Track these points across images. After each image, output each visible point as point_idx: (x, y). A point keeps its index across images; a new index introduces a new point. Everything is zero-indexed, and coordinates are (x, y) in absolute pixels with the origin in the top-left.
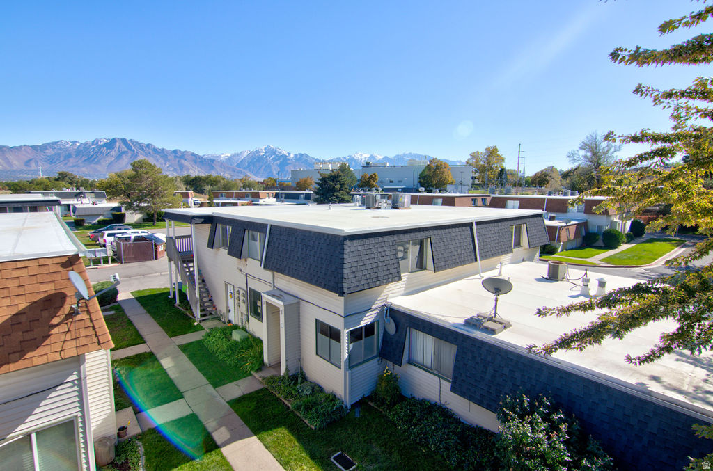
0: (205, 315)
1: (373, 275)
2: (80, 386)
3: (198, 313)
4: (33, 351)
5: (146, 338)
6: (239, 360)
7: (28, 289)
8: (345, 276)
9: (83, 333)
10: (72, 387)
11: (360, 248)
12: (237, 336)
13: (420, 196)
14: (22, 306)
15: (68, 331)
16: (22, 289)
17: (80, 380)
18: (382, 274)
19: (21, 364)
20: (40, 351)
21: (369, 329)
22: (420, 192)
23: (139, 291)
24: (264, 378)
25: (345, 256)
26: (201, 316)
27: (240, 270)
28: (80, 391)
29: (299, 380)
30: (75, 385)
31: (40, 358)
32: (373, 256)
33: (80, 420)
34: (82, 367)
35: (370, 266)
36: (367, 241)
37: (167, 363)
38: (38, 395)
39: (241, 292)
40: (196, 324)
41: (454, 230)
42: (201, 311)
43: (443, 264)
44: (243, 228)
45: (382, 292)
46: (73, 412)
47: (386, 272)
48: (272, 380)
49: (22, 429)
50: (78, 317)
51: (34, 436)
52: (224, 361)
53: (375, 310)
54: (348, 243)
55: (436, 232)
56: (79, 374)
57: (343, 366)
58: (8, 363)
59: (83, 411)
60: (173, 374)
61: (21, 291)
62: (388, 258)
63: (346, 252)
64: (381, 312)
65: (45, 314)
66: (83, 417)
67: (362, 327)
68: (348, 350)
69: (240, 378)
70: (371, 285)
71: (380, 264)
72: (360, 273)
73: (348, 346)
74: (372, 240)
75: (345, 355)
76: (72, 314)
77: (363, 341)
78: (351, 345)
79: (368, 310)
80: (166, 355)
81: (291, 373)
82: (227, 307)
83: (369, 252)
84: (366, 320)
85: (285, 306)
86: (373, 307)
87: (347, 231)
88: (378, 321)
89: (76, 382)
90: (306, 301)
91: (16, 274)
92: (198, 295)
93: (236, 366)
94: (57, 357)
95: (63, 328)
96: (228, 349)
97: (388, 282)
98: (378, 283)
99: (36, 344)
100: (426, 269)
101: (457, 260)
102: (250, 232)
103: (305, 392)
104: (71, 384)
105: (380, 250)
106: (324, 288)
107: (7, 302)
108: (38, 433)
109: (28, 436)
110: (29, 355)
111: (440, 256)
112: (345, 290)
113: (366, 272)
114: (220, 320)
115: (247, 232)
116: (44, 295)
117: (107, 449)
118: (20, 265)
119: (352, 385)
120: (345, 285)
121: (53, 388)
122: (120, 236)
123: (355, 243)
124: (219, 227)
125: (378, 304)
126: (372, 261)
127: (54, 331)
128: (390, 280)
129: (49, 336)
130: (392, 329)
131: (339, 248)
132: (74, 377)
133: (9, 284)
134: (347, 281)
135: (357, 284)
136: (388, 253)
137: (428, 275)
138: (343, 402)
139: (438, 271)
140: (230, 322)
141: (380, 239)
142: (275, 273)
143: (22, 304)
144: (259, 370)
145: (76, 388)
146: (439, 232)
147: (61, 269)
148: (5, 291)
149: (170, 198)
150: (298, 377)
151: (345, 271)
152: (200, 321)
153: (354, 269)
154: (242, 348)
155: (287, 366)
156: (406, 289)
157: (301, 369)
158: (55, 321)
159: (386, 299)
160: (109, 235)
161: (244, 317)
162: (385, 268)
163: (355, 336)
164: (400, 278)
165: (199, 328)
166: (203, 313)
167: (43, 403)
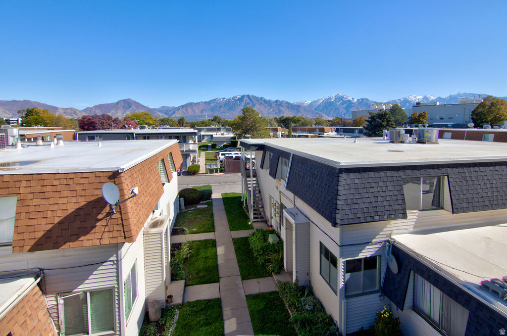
0: (257, 218)
1: (371, 209)
2: (117, 265)
3: (252, 216)
4: (85, 235)
5: (217, 228)
6: (266, 261)
7: (88, 192)
8: (339, 207)
9: (116, 228)
10: (112, 265)
11: (357, 181)
12: (271, 239)
13: (468, 132)
14: (83, 204)
15: (107, 225)
16: (84, 192)
17: (117, 261)
18: (382, 209)
19: (76, 243)
20: (88, 236)
21: (370, 262)
22: (468, 127)
23: (226, 194)
24: (279, 282)
25: (340, 188)
26: (254, 218)
27: (277, 187)
28: (117, 269)
29: (306, 293)
30: (114, 264)
31: (88, 242)
32: (372, 190)
33: (116, 290)
34: (119, 252)
35: (368, 200)
36: (366, 175)
37: (220, 250)
38: (93, 265)
39: (277, 205)
40: (250, 223)
41: (482, 169)
42: (254, 214)
43: (465, 205)
45: (385, 227)
46: (111, 283)
47: (388, 208)
48: (285, 286)
49: (82, 287)
50: (114, 216)
51: (88, 294)
52: (257, 259)
53: (376, 243)
54: (344, 176)
55: (456, 170)
56: (117, 257)
57: (338, 294)
58: (70, 242)
59: (118, 284)
60: (220, 261)
61: (83, 193)
62: (391, 193)
63: (340, 183)
64: (383, 247)
65: (95, 211)
66: (118, 288)
67: (360, 260)
68: (344, 279)
69: (262, 276)
70: (368, 219)
71: (380, 199)
72: (356, 206)
73: (344, 276)
74: (372, 174)
75: (341, 284)
76: (110, 214)
77: (362, 273)
78: (348, 275)
79: (368, 243)
80: (222, 244)
81: (300, 284)
82: (271, 214)
83: (368, 186)
84: (366, 253)
85: (296, 224)
86: (374, 240)
87: (343, 164)
88: (380, 256)
89: (115, 262)
90: (314, 223)
91: (82, 181)
92: (252, 203)
93: (263, 265)
94: (98, 242)
95: (104, 222)
96: (261, 249)
97: (390, 218)
98: (377, 218)
99: (86, 230)
100: (442, 208)
101: (487, 203)
102: (283, 159)
103: (307, 307)
104: (112, 263)
105: (381, 184)
106: (322, 215)
107: (74, 200)
108: (93, 293)
109: (85, 293)
110: (82, 238)
111: (462, 196)
112: (338, 221)
113: (363, 206)
114: (267, 223)
115: (280, 158)
116: (96, 198)
117: (154, 310)
118: (85, 175)
119: (348, 314)
120: (338, 216)
121: (101, 263)
122: (227, 155)
123: (352, 176)
124: (268, 153)
125: (381, 238)
126: (370, 195)
127: (99, 224)
128: (393, 216)
129: (95, 227)
130: (394, 268)
131: (335, 179)
132: (114, 258)
133: (78, 188)
134: (341, 212)
135: (351, 216)
136: (390, 188)
137: (444, 215)
139: (458, 212)
140: (271, 226)
141: (382, 174)
142: (296, 197)
143: (83, 202)
144: (278, 273)
145: (115, 266)
146: (460, 170)
147: (108, 180)
148: (75, 192)
149: (262, 132)
150: (305, 289)
151: (339, 202)
152: (253, 222)
153: (349, 202)
154: (271, 251)
155: (297, 277)
156: (415, 227)
157: (310, 282)
158: (100, 217)
159: (390, 234)
160: (222, 155)
161: (278, 225)
162: (386, 204)
163: (352, 267)
164: (405, 216)
165: (250, 227)
166: (255, 216)
167: (95, 272)
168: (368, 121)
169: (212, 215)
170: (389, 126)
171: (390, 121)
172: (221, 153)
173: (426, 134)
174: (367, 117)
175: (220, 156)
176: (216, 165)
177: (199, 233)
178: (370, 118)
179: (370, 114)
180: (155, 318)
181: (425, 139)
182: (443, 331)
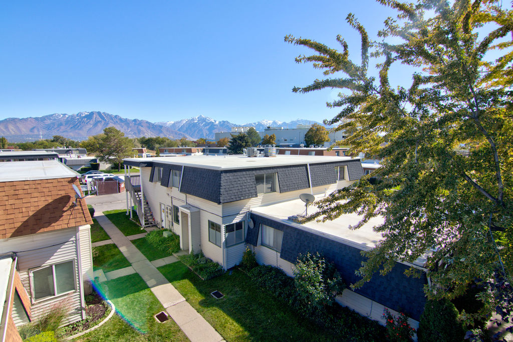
0: (148, 224)
1: (239, 193)
2: (76, 243)
3: (143, 223)
4: (55, 223)
5: (111, 237)
6: (165, 247)
7: (53, 193)
8: (221, 193)
9: (79, 215)
10: (72, 244)
11: (231, 178)
12: (165, 235)
13: (300, 150)
14: (50, 201)
15: (72, 214)
16: (50, 193)
17: (76, 240)
18: (245, 193)
19: (49, 229)
20: (58, 223)
21: (239, 225)
22: (300, 147)
23: (108, 211)
24: (179, 256)
25: (221, 182)
26: (145, 224)
27: (168, 195)
28: (76, 246)
29: (200, 257)
30: (74, 243)
31: (58, 226)
32: (239, 182)
33: (76, 261)
34: (77, 234)
35: (237, 188)
36: (235, 174)
37: (123, 249)
38: (55, 246)
39: (169, 208)
40: (142, 229)
41: (294, 168)
42: (145, 221)
43: (286, 188)
44: (169, 169)
45: (246, 204)
46: (71, 256)
47: (247, 192)
48: (184, 257)
49: (49, 263)
50: (76, 208)
51: (54, 267)
52: (157, 248)
53: (242, 214)
54: (223, 175)
55: (281, 170)
56: (76, 237)
57: (222, 247)
58: (44, 228)
59: (77, 257)
60: (126, 255)
61: (50, 194)
62: (249, 184)
63: (222, 179)
64: (246, 215)
65: (61, 205)
66: (77, 260)
67: (233, 224)
68: (225, 236)
69: (165, 256)
70: (238, 199)
71: (244, 187)
72: (231, 192)
73: (225, 234)
74: (239, 173)
75: (223, 240)
76: (73, 206)
77: (235, 232)
78: (227, 234)
79: (237, 214)
80: (123, 245)
81: (195, 253)
82: (161, 218)
83: (237, 180)
84: (237, 220)
85: (191, 213)
86: (241, 212)
87: (223, 168)
88: (244, 221)
89: (74, 241)
90: (203, 210)
91: (47, 185)
92: (143, 211)
93: (164, 250)
94: (66, 226)
95: (69, 213)
96: (159, 241)
97: (249, 198)
98: (242, 198)
99: (56, 219)
100: (276, 191)
101: (296, 187)
102: (174, 171)
103: (202, 262)
104: (72, 242)
105: (244, 179)
106: (211, 201)
107: (43, 199)
108: (57, 265)
109: (51, 266)
110: (53, 224)
111: (284, 184)
112: (221, 201)
113: (235, 191)
114: (157, 227)
115: (171, 171)
116: (60, 196)
117: (88, 286)
118: (49, 181)
119: (228, 257)
120: (221, 198)
121: (64, 243)
122: (96, 177)
123: (228, 174)
124: (156, 169)
125: (244, 210)
126: (238, 185)
127: (64, 214)
128: (250, 196)
129: (62, 216)
130: (252, 226)
131: (219, 177)
132: (73, 239)
133: (45, 190)
134: (223, 196)
135: (229, 198)
136: (249, 181)
137: (277, 195)
138: (222, 267)
139: (283, 192)
140: (163, 227)
141: (244, 173)
142: (187, 195)
143: (50, 200)
144: (177, 252)
145: (74, 244)
146: (284, 169)
147: (68, 184)
148: (43, 193)
149: (130, 153)
150: (199, 255)
151: (221, 190)
152: (145, 227)
153: (227, 189)
154: (168, 241)
155: (192, 248)
156: (262, 202)
157: (201, 250)
158: (65, 209)
159: (249, 208)
160: (89, 177)
161: (171, 223)
162: (246, 189)
163: (229, 229)
164: (256, 196)
165: (144, 231)
166: (147, 222)
167: (59, 250)
168: (230, 142)
169: (102, 228)
170: (247, 146)
171: (248, 142)
172: (87, 175)
173: (269, 151)
174: (230, 138)
175: (87, 178)
176: (87, 188)
177: (96, 242)
178: (232, 139)
179: (232, 136)
180: (89, 292)
181: (269, 154)
182: (275, 249)
